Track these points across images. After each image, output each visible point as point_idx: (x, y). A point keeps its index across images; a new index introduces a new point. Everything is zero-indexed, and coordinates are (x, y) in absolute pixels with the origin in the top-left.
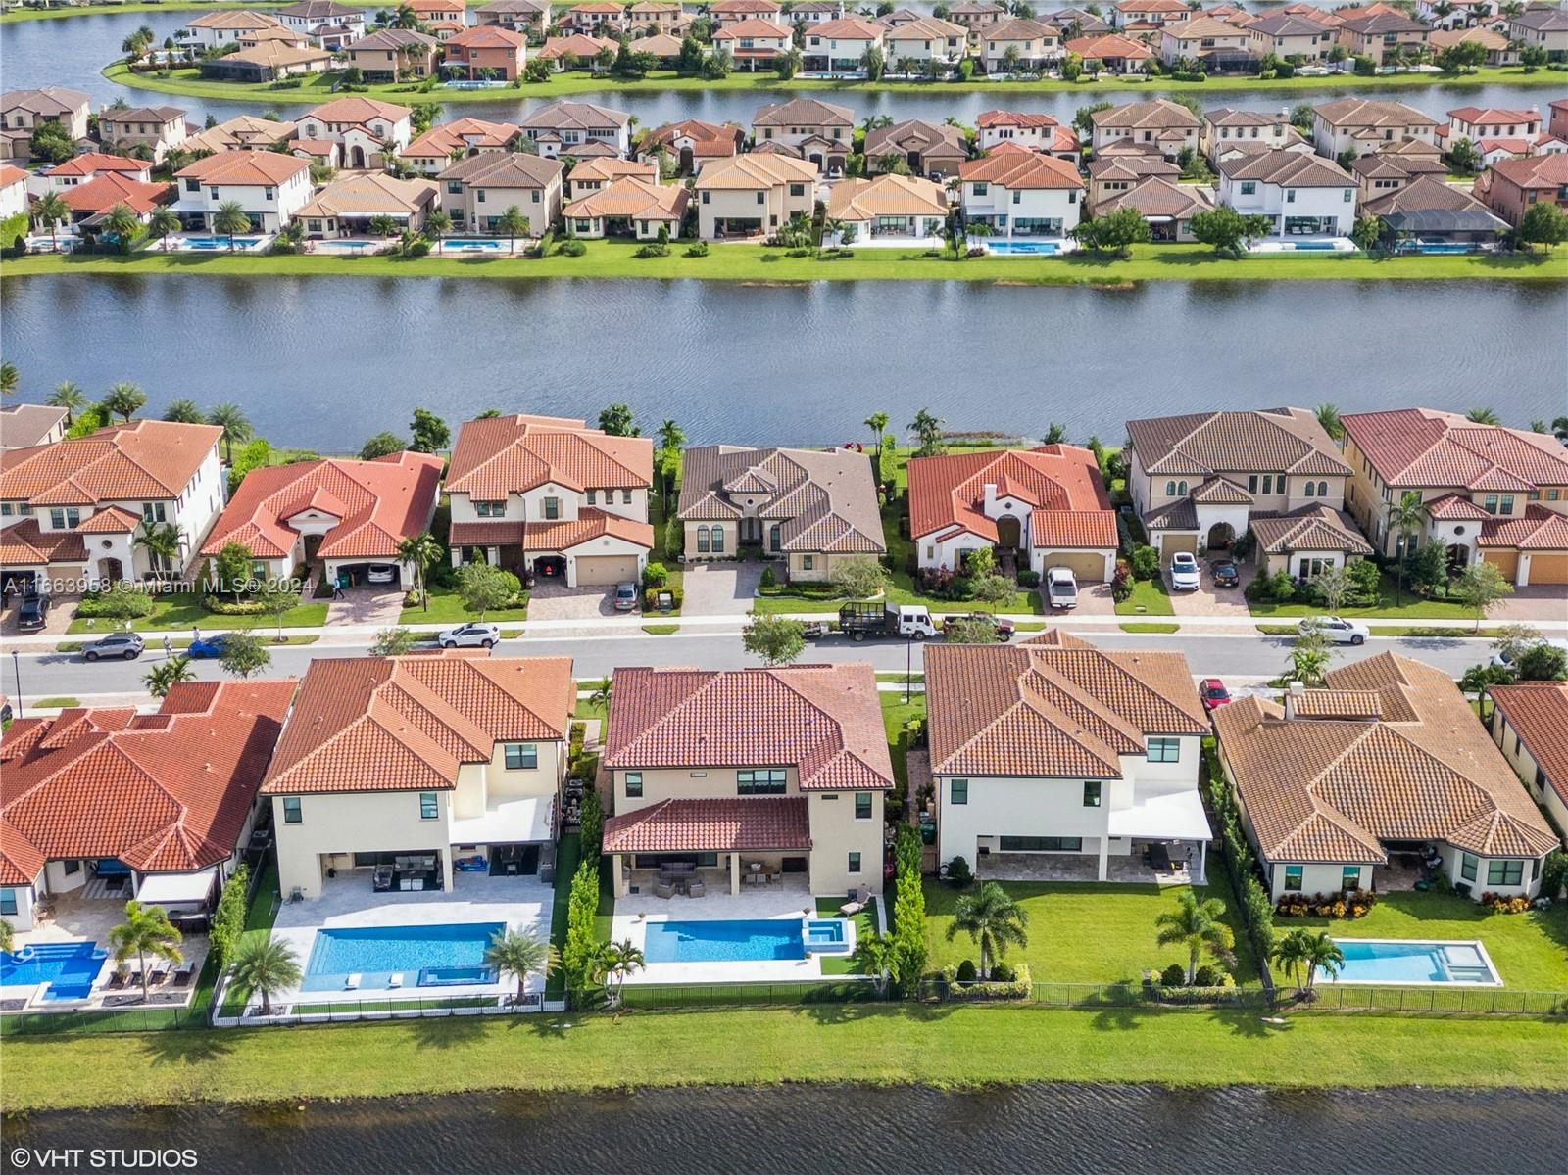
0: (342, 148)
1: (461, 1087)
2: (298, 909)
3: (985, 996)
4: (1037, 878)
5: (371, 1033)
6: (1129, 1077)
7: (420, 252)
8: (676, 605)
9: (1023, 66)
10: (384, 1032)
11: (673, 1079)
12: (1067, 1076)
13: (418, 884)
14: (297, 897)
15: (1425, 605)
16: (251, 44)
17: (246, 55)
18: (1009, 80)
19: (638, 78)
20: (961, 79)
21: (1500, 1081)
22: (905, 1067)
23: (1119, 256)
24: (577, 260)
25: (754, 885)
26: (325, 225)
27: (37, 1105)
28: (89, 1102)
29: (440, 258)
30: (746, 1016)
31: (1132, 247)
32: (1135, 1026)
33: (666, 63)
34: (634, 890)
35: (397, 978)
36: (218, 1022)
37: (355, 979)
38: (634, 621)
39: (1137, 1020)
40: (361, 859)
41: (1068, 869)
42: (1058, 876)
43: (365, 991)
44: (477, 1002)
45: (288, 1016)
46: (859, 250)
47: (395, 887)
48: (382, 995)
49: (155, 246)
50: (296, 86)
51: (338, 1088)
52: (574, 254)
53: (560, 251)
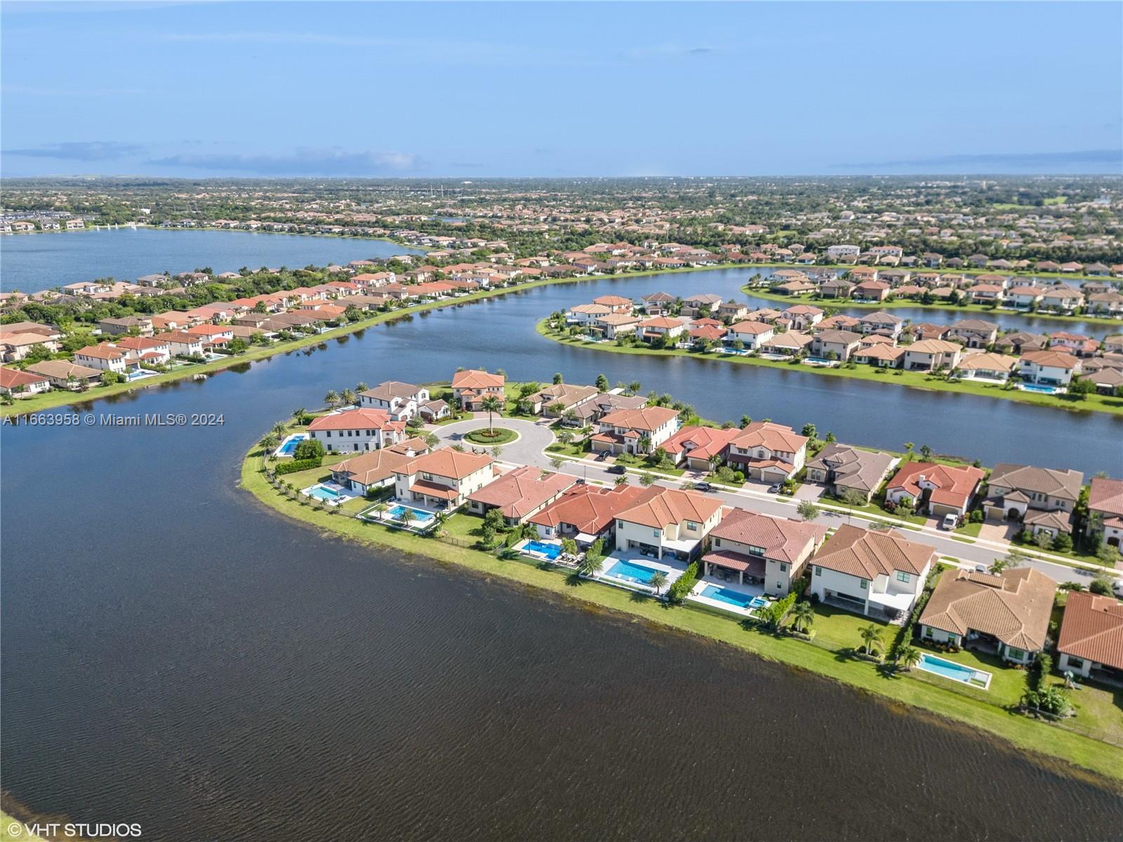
0: (794, 322)
1: (630, 612)
2: (618, 553)
3: (797, 636)
4: (844, 608)
5: (614, 590)
6: (827, 674)
7: (797, 362)
8: (791, 494)
9: (1106, 312)
10: (619, 591)
11: (687, 629)
12: (807, 667)
13: (652, 556)
14: (619, 550)
15: (1092, 558)
16: (789, 282)
17: (787, 286)
18: (1096, 317)
19: (931, 304)
20: (1073, 315)
21: (961, 719)
22: (758, 648)
23: (1081, 398)
24: (853, 371)
25: (749, 584)
26: (770, 349)
27: (530, 583)
28: (541, 586)
29: (804, 365)
30: (719, 619)
31: (1089, 395)
32: (845, 662)
33: (944, 298)
34: (711, 574)
35: (630, 579)
36: (580, 575)
37: (620, 575)
38: (776, 496)
39: (847, 660)
40: (641, 544)
41: (857, 608)
42: (851, 609)
43: (620, 579)
44: (646, 591)
45: (597, 579)
46: (965, 381)
47: (646, 554)
48: (624, 582)
49: (713, 350)
50: (799, 297)
51: (599, 602)
52: (852, 369)
53: (847, 367)
